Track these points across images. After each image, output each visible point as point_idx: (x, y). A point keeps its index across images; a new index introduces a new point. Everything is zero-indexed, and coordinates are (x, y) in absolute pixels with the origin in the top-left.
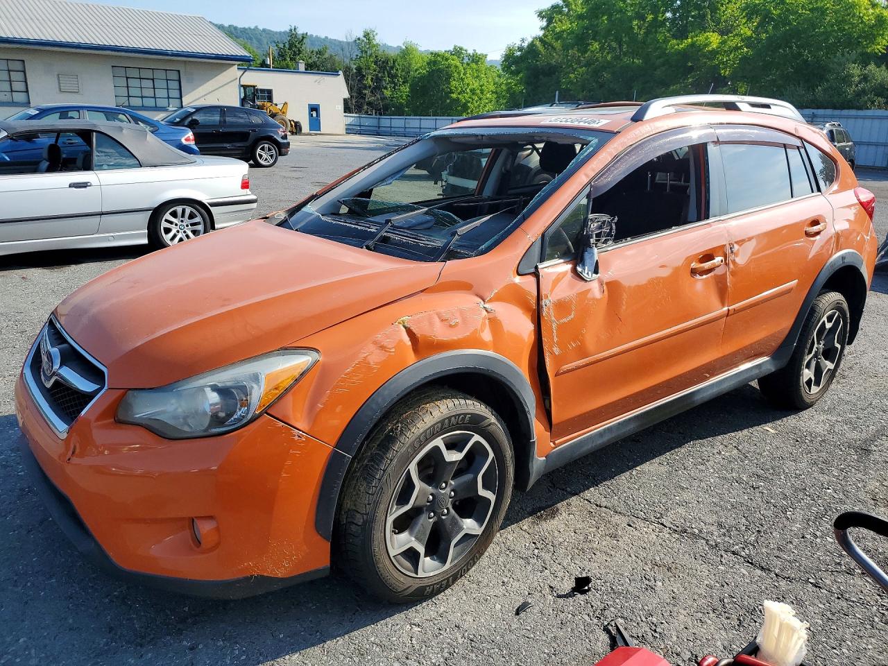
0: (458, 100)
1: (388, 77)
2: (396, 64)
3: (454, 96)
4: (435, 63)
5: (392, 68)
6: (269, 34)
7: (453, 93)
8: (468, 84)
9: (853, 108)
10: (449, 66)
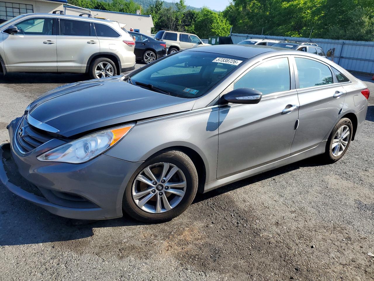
0: (215, 32)
1: (194, 21)
2: (198, 16)
3: (213, 30)
4: (207, 15)
5: (196, 18)
6: (165, 3)
7: (213, 29)
8: (221, 26)
9: (363, 40)
10: (212, 17)
